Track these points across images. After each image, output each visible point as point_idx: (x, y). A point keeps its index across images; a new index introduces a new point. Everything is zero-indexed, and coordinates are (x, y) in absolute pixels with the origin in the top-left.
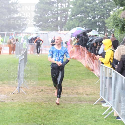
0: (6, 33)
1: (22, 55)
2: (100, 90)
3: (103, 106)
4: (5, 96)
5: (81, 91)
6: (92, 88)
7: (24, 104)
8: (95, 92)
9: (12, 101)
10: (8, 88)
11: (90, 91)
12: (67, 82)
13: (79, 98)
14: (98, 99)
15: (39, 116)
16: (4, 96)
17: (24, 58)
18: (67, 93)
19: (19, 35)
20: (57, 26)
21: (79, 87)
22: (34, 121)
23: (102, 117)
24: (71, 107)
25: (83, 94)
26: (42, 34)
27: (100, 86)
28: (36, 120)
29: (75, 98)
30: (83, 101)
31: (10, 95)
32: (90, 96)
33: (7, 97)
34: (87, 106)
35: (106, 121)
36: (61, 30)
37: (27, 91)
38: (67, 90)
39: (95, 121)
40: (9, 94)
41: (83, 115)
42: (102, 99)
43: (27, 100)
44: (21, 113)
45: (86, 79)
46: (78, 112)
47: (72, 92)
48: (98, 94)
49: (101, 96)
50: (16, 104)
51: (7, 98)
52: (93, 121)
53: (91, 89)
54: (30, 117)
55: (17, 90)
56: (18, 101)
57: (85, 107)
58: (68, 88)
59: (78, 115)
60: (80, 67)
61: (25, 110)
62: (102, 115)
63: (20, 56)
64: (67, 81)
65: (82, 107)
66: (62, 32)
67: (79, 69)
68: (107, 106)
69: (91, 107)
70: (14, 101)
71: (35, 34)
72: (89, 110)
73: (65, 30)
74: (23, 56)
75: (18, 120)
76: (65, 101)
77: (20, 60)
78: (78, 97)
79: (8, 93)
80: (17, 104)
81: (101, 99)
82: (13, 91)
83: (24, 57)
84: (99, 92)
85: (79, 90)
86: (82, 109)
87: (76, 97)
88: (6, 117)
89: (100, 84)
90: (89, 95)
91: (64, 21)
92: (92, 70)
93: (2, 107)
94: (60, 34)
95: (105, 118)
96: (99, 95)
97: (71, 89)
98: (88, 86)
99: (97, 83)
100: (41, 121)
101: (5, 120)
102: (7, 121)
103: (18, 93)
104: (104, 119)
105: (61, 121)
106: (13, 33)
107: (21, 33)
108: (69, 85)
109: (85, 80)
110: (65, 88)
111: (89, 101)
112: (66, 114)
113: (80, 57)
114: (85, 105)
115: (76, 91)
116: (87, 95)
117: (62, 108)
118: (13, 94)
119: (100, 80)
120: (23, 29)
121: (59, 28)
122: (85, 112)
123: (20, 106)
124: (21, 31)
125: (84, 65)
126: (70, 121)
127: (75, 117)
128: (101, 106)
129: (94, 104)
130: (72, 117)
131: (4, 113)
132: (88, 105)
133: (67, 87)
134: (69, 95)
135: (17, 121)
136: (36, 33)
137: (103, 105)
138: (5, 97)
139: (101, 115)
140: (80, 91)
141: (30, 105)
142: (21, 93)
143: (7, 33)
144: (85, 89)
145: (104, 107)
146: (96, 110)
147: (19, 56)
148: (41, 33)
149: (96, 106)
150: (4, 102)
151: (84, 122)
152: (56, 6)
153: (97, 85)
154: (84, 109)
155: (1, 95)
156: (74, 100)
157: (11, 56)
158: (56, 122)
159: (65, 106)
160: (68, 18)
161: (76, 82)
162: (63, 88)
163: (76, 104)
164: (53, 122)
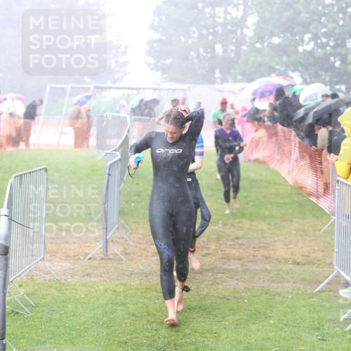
0: (68, 87)
1: (115, 150)
2: (333, 250)
4: (68, 264)
5: (281, 252)
6: (312, 244)
7: (120, 289)
8: (319, 255)
9: (87, 279)
10: (74, 243)
11: (307, 254)
12: (241, 229)
13: (276, 273)
14: (328, 277)
16: (63, 264)
17: (120, 160)
18: (239, 259)
19: (105, 93)
21: (275, 241)
22: (149, 335)
23: (340, 327)
24: (253, 299)
25: (286, 261)
26: (171, 92)
27: (333, 239)
28: (155, 332)
29: (264, 271)
30: (285, 281)
31: (80, 261)
32: (305, 268)
33: (73, 269)
34: (298, 294)
36: (224, 81)
37: (127, 251)
38: (239, 248)
39: (319, 339)
40: (77, 260)
41: (287, 321)
42: (338, 276)
43: (127, 277)
44: (112, 312)
45: (294, 220)
46: (272, 312)
47: (254, 256)
48: (329, 261)
49: (336, 267)
50: (97, 288)
51: (71, 272)
52: (314, 339)
53: (309, 249)
54: (137, 326)
55: (101, 248)
56: (102, 278)
57: (292, 299)
58: (243, 244)
59: (272, 322)
60: (277, 187)
61: (123, 304)
62: (339, 323)
63: (109, 152)
64: (241, 225)
65: (284, 297)
67: (274, 191)
69: (309, 298)
70: (92, 279)
71: (152, 91)
72: (303, 306)
73: (235, 81)
74: (117, 153)
76: (236, 282)
77: (109, 164)
78: (272, 271)
79: (76, 257)
80: (101, 288)
81: (336, 276)
82: (89, 252)
83: (119, 157)
84: (331, 257)
85: (273, 250)
86: (283, 303)
87: (267, 270)
89: (333, 233)
90: (304, 264)
91: (233, 54)
92: (311, 194)
93: (58, 296)
94: (221, 91)
95: (347, 329)
96: (331, 264)
97: (252, 246)
98: (300, 238)
99: (325, 232)
100: (167, 335)
101: (66, 333)
102: (72, 335)
103: (103, 256)
104: (346, 332)
105: (226, 336)
106: (89, 88)
107: (110, 88)
108: (245, 236)
109: (291, 221)
110: (234, 245)
111: (304, 280)
112: (238, 318)
113: (277, 157)
114: (292, 293)
115: (266, 253)
116: (298, 264)
117: (228, 299)
118: (90, 259)
119: (334, 222)
120: (116, 76)
121: (218, 75)
122: (292, 312)
123: (110, 293)
124: (112, 83)
125: (289, 180)
126: (250, 336)
127: (263, 326)
128: (336, 297)
129: (317, 290)
130: (254, 327)
131: (65, 313)
132: (300, 292)
133: (240, 241)
134: (247, 263)
135: (101, 334)
136: (155, 89)
137: (343, 293)
138: (67, 268)
139: (336, 321)
140: (277, 253)
141: (138, 290)
142: (111, 257)
143: (72, 88)
144: (290, 248)
145: (346, 300)
146: (321, 307)
147: (107, 153)
148: (169, 89)
149: (323, 295)
150: (63, 281)
151: (289, 340)
152: (210, 13)
153: (326, 237)
154: (288, 303)
155: (56, 263)
156: (260, 278)
157: (83, 152)
158: (211, 340)
159: (236, 295)
160: (244, 48)
161: (265, 226)
162: (230, 245)
163: (266, 289)
164: (202, 339)
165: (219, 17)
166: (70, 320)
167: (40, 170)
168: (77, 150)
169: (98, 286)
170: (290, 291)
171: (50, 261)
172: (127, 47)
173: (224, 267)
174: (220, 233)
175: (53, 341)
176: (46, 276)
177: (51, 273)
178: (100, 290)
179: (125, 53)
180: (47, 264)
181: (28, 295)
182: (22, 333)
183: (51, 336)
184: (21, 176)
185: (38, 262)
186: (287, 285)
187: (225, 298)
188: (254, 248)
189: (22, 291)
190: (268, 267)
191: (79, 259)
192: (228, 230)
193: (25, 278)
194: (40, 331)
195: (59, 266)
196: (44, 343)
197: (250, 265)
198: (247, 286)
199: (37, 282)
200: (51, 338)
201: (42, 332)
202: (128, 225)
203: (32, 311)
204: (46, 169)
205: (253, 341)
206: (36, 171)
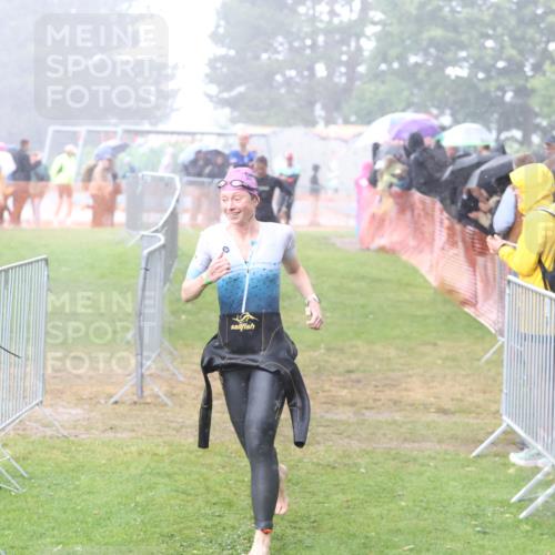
0: (82, 130)
1: (156, 231)
2: (501, 391)
3: (514, 465)
4: (79, 411)
5: (418, 393)
6: (467, 380)
7: (163, 450)
8: (479, 398)
9: (110, 434)
11: (459, 396)
12: (356, 356)
13: (409, 426)
14: (493, 432)
15: (230, 504)
16: (74, 412)
17: (164, 246)
18: (352, 404)
19: (140, 140)
20: (311, 104)
21: (410, 376)
22: (209, 523)
23: (511, 513)
24: (374, 467)
25: (426, 407)
27: (500, 374)
28: (218, 519)
29: (390, 424)
30: (424, 439)
31: (99, 406)
32: (456, 418)
33: (88, 419)
34: (445, 460)
35: (527, 531)
36: (329, 121)
37: (175, 392)
38: (352, 387)
39: (479, 532)
40: (95, 405)
41: (428, 502)
42: (509, 432)
43: (174, 432)
44: (150, 488)
45: (440, 342)
46: (404, 488)
47: (375, 400)
48: (493, 408)
49: (504, 418)
50: (126, 450)
51: (85, 423)
52: (469, 530)
53: (462, 388)
54: (190, 509)
55: (133, 386)
56: (133, 434)
57: (436, 467)
58: (359, 381)
59: (403, 504)
60: (413, 290)
61: (169, 476)
62: (510, 505)
63: (146, 233)
64: (354, 350)
65: (423, 465)
66: (334, 130)
67: (407, 297)
68: (531, 464)
69: (463, 466)
70: (119, 435)
71: (215, 137)
72: (454, 479)
73: (346, 122)
74: (159, 235)
75: (135, 520)
76: (346, 440)
77: (146, 252)
78: (404, 423)
79: (93, 401)
80: (134, 449)
81: (505, 432)
82: (114, 391)
83: (162, 242)
84: (497, 402)
85: (406, 390)
86: (421, 474)
87: (395, 422)
88: (83, 504)
89: (501, 365)
90: (454, 413)
91: (344, 80)
92: (465, 303)
93: (64, 462)
94: (324, 139)
95: (522, 516)
96: (498, 412)
97: (374, 383)
98: (447, 371)
99: (488, 362)
100: (236, 524)
101: (77, 520)
102: (86, 523)
103: (135, 398)
104: (521, 521)
105: (330, 526)
106: (115, 133)
107: (149, 132)
108: (362, 368)
109: (435, 345)
110: (344, 382)
111: (454, 437)
112: (349, 497)
113: (412, 243)
114: (434, 458)
115: (394, 394)
116: (445, 412)
117: (334, 468)
118: (116, 402)
119: (502, 346)
121: (319, 111)
122: (435, 489)
123: (147, 458)
124: (151, 124)
125: (431, 279)
126: (369, 526)
127: (389, 510)
128: (504, 465)
129: (474, 454)
130: (374, 511)
131: (75, 489)
132: (448, 457)
133: (353, 376)
134: (364, 411)
135: (133, 522)
136: (219, 135)
137: (517, 458)
138: (79, 417)
139: (505, 504)
140: (410, 393)
142: (149, 400)
143: (89, 132)
144: (432, 388)
145: (521, 469)
146: (482, 480)
147: (142, 236)
149: (484, 462)
150: (72, 438)
151: (430, 532)
152: (306, 14)
153: (489, 370)
154: (428, 474)
155: (61, 410)
156: (385, 435)
157: (104, 234)
158: (307, 532)
159: (346, 461)
160: (362, 69)
161: (392, 353)
162: (338, 382)
163: (393, 452)
164: (293, 531)
165: (321, 21)
166: (83, 500)
167: (38, 261)
168: (97, 229)
169: (127, 446)
170: (433, 455)
171: (52, 405)
172: (175, 67)
173: (329, 416)
174: (322, 364)
175: (56, 532)
176: (47, 429)
177: (54, 425)
178: (131, 453)
179: (172, 77)
180: (48, 411)
181: (17, 460)
182: (8, 520)
183: (52, 525)
184: (6, 271)
185: (32, 408)
186: (428, 445)
187: (328, 466)
188: (376, 386)
189: (8, 453)
190: (398, 417)
191: (99, 402)
192: (334, 360)
193: (12, 433)
194: (35, 517)
195: (66, 414)
196: (42, 536)
197: (367, 413)
198: (364, 446)
199: (32, 439)
200: (53, 529)
201: (39, 518)
202: (176, 349)
203: (23, 486)
204: (46, 260)
205: (373, 534)
206: (31, 263)
